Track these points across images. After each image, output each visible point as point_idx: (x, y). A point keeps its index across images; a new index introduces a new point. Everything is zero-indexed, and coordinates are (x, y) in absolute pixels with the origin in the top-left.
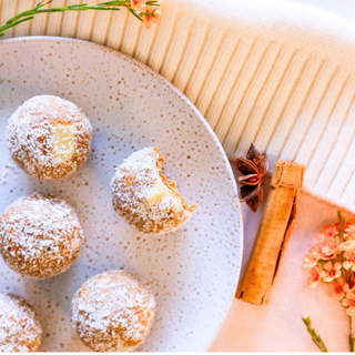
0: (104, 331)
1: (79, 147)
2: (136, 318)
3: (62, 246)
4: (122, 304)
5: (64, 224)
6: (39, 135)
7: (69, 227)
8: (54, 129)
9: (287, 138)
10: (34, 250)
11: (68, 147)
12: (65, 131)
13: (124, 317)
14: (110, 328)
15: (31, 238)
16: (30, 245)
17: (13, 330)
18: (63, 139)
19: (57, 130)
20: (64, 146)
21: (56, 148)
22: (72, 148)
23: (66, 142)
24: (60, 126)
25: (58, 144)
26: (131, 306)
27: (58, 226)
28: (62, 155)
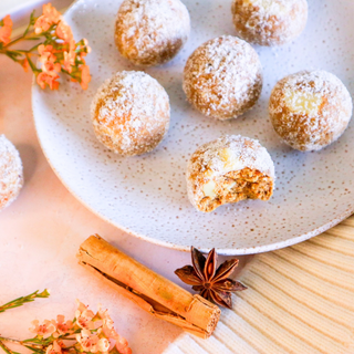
0: (121, 82)
1: (295, 116)
2: (120, 115)
3: (208, 77)
4: (138, 103)
5: (228, 85)
6: (316, 82)
7: (223, 89)
8: (319, 96)
9: (241, 336)
10: (213, 52)
11: (297, 105)
12: (314, 104)
13: (126, 101)
14: (121, 87)
15: (225, 53)
16: (219, 50)
17: (151, 24)
18: (306, 103)
19: (316, 98)
20: (299, 101)
21: (299, 93)
22: (296, 108)
23: (303, 104)
24: (319, 102)
25: (303, 98)
26: (133, 112)
27: (228, 77)
28: (291, 98)
